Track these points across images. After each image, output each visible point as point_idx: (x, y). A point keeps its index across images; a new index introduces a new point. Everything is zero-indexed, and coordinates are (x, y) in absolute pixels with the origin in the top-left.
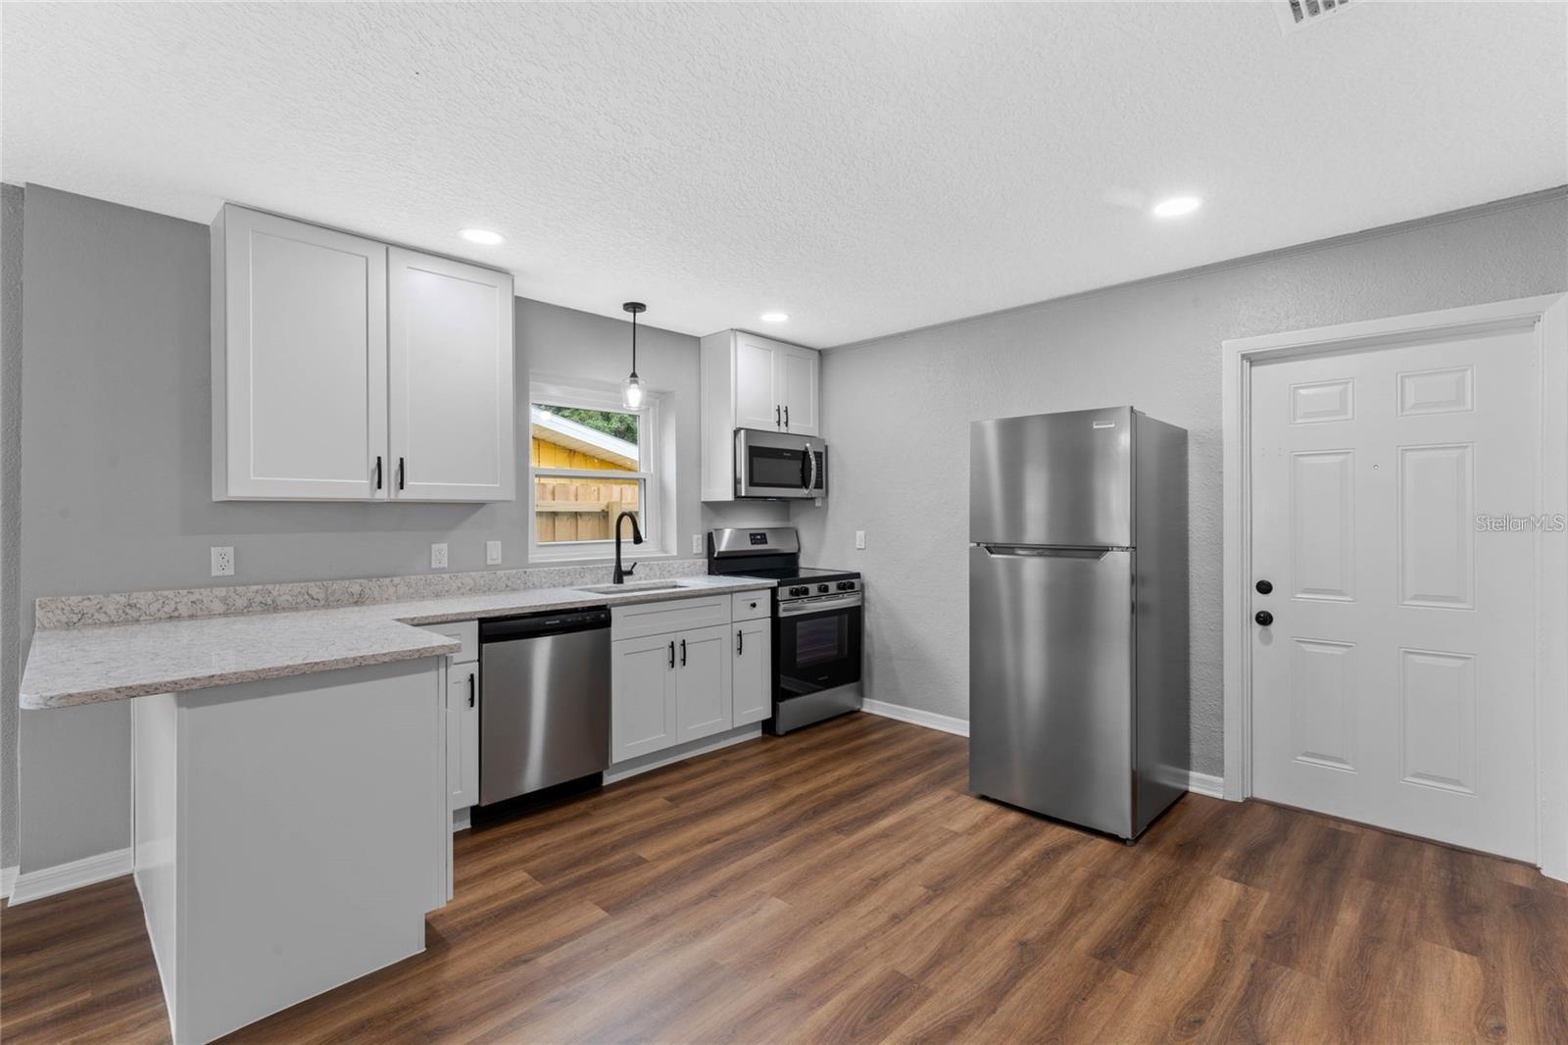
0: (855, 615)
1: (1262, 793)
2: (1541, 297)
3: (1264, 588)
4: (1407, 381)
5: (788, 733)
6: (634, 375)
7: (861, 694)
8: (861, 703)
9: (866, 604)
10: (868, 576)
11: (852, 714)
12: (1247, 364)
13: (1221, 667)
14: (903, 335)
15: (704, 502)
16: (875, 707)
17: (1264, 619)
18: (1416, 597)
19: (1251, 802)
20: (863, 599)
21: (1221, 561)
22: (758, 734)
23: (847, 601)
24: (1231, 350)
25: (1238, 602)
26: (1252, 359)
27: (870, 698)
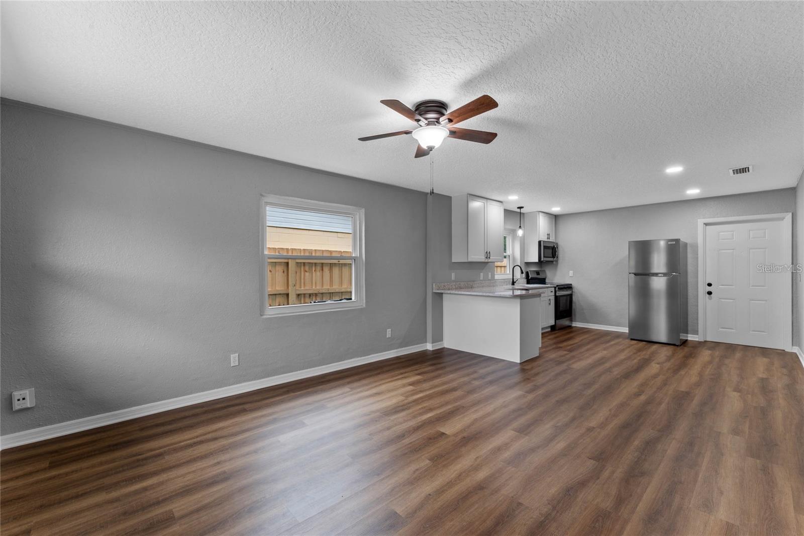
0: (571, 296)
1: (708, 339)
2: (785, 213)
3: (710, 285)
4: (751, 232)
5: (558, 330)
6: (520, 227)
7: (571, 321)
8: (572, 323)
9: (573, 294)
10: (574, 284)
11: (570, 327)
12: (705, 225)
13: (698, 306)
14: (588, 212)
15: (526, 263)
16: (577, 324)
17: (710, 293)
18: (752, 286)
19: (706, 342)
20: (572, 292)
21: (698, 278)
22: (549, 330)
23: (568, 292)
24: (701, 222)
25: (702, 289)
26: (706, 224)
27: (575, 322)
